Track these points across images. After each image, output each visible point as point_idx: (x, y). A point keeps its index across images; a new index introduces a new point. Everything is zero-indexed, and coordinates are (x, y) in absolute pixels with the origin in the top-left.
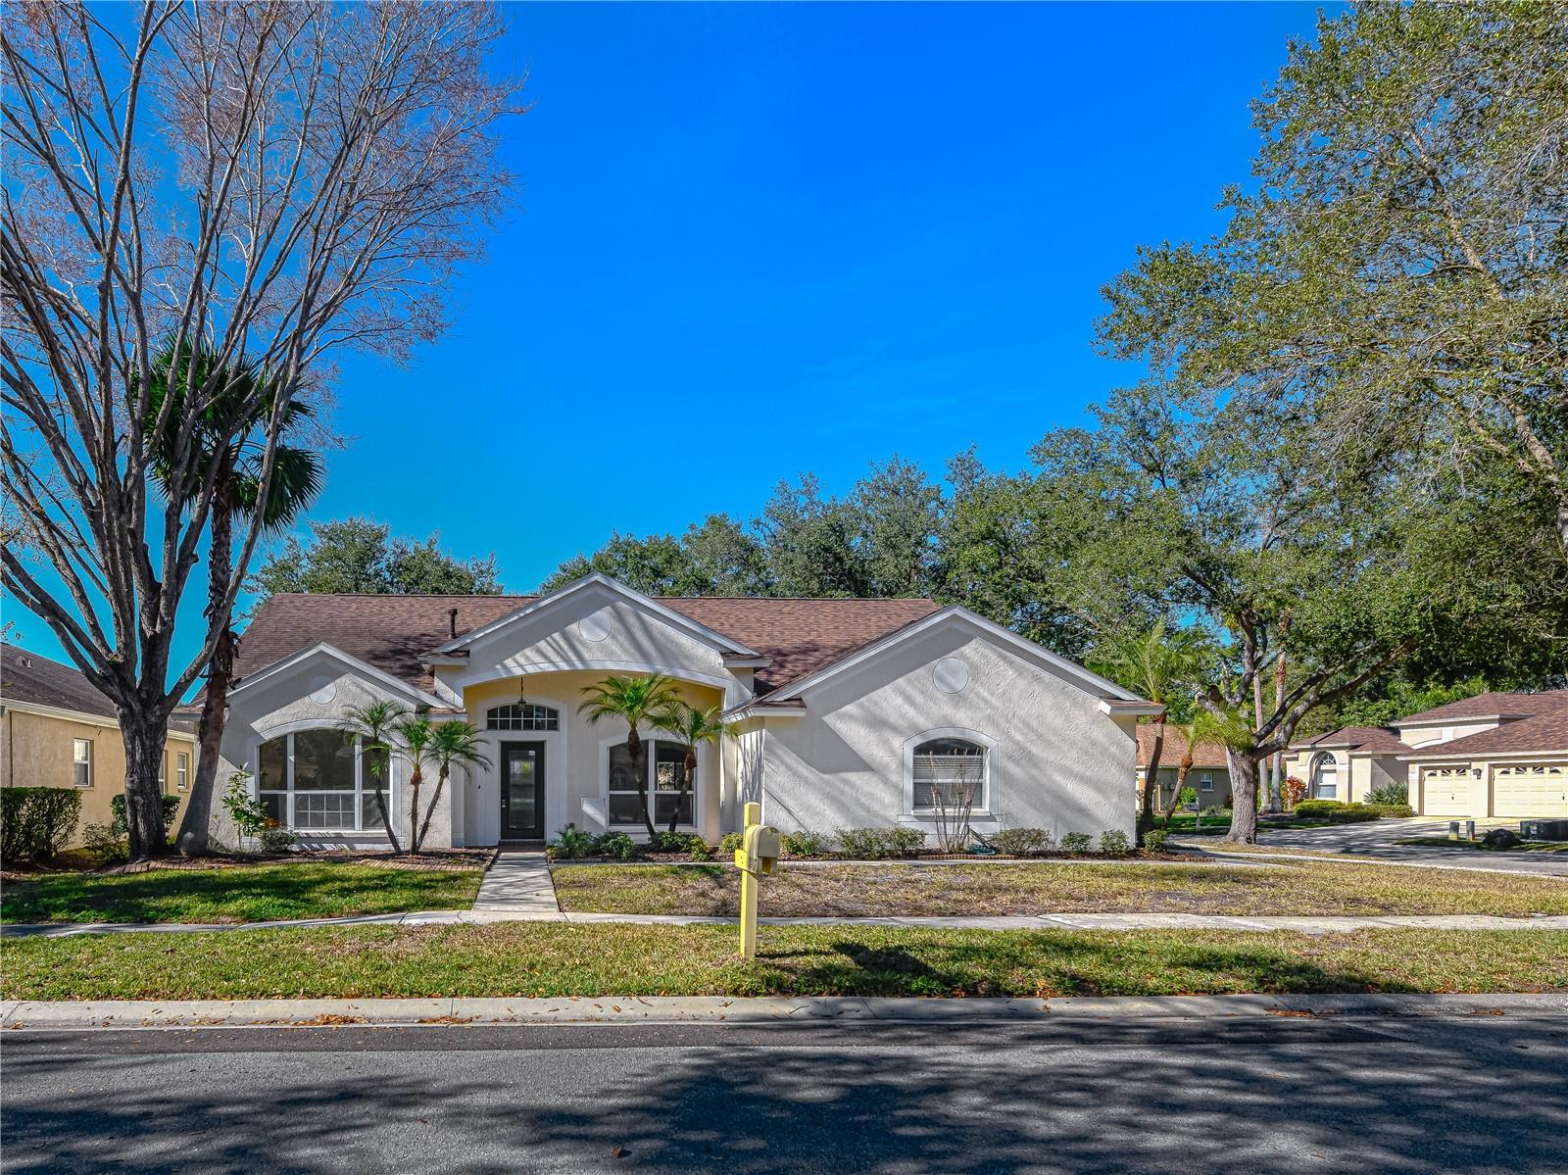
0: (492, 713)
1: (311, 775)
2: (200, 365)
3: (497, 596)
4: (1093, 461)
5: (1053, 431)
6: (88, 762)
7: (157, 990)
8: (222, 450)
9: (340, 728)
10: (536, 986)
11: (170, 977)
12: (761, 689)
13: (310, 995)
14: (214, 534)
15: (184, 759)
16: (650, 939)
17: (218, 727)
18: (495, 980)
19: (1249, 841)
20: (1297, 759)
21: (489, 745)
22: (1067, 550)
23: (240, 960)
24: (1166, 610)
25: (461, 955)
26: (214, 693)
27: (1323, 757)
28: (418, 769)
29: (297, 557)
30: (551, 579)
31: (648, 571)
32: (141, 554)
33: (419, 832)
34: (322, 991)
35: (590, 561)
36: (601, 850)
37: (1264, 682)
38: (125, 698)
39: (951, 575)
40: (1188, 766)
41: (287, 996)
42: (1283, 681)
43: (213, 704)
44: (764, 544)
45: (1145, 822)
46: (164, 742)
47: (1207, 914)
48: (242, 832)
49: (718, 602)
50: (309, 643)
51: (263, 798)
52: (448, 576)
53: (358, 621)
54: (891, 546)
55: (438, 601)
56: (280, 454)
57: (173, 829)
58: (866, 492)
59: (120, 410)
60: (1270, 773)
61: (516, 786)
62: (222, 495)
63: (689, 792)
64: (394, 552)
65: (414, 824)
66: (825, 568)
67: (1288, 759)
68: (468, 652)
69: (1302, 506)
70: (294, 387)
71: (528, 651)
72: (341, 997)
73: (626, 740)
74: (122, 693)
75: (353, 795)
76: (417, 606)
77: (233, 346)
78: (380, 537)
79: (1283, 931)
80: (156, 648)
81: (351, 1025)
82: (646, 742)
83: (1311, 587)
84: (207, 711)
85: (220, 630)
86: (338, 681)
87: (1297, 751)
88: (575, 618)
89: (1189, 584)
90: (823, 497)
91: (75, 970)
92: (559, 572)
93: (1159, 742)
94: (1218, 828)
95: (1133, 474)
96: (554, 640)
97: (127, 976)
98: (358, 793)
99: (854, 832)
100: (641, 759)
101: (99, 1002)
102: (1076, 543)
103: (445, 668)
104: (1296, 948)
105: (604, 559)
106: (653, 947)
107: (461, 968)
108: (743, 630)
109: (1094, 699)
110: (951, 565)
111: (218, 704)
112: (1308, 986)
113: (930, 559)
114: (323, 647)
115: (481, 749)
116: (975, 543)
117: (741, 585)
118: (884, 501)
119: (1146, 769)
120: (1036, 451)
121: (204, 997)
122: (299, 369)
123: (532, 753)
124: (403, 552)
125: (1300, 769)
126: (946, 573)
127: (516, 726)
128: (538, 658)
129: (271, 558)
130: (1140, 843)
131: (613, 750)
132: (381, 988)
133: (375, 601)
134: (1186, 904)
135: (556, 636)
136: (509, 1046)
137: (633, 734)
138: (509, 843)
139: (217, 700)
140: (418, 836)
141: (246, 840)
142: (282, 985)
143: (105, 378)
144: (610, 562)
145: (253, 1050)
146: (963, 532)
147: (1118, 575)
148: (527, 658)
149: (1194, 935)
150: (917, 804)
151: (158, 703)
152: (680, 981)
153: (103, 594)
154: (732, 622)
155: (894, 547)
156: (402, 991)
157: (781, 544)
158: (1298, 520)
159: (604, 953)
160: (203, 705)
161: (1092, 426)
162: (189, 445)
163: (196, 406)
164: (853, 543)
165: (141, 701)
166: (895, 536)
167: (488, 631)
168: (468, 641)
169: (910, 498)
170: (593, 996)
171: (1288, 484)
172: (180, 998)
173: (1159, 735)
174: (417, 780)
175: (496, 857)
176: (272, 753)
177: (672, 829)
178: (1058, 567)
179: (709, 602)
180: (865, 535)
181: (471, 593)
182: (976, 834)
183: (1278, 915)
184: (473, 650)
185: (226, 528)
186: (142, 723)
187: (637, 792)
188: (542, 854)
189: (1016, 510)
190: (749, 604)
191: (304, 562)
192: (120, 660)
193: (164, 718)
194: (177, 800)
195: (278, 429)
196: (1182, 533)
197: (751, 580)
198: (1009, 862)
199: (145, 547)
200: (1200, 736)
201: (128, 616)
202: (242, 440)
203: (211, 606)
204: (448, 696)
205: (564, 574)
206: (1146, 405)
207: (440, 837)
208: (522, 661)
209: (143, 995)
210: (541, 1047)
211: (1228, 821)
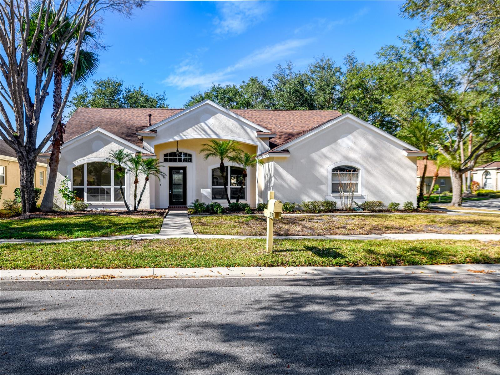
0: (165, 155)
1: (92, 180)
2: (49, 17)
3: (167, 108)
4: (399, 57)
5: (384, 46)
6: (4, 175)
7: (36, 266)
8: (58, 50)
9: (105, 161)
10: (186, 264)
11: (41, 260)
12: (272, 146)
13: (97, 267)
14: (55, 84)
15: (42, 174)
16: (231, 245)
17: (57, 161)
18: (170, 261)
19: (460, 205)
20: (476, 173)
21: (165, 168)
22: (390, 92)
23: (69, 253)
24: (427, 116)
25: (156, 251)
26: (56, 147)
27: (487, 173)
28: (136, 177)
29: (87, 93)
30: (188, 102)
31: (226, 99)
32: (26, 92)
33: (137, 203)
34: (102, 266)
35: (203, 95)
36: (210, 210)
37: (464, 144)
38: (20, 149)
39: (345, 101)
40: (437, 176)
41: (88, 268)
42: (471, 143)
43: (55, 152)
44: (272, 89)
45: (420, 198)
46: (35, 167)
47: (445, 234)
48: (66, 203)
49: (255, 111)
50: (92, 127)
51: (75, 189)
52: (147, 101)
53: (112, 119)
54: (321, 89)
55: (143, 111)
56: (81, 53)
57: (39, 202)
58: (312, 68)
59: (18, 35)
60: (466, 179)
61: (175, 184)
62: (58, 69)
63: (244, 187)
64: (126, 91)
65: (135, 199)
66: (296, 98)
67: (474, 174)
68: (156, 131)
69: (478, 76)
70: (87, 26)
72: (109, 268)
73: (219, 166)
74: (19, 147)
75: (110, 188)
76: (135, 113)
77: (63, 10)
78: (120, 85)
79: (474, 240)
80: (32, 131)
81: (114, 279)
82: (227, 167)
83: (482, 107)
84: (52, 154)
85: (58, 122)
87: (477, 170)
89: (436, 106)
90: (295, 70)
91: (3, 258)
92: (191, 99)
93: (426, 166)
94: (447, 200)
95: (414, 63)
97: (24, 260)
98: (113, 187)
99: (309, 202)
100: (225, 174)
101: (14, 270)
102: (393, 89)
103: (147, 137)
104: (478, 246)
105: (209, 94)
106: (232, 248)
107: (157, 256)
108: (265, 123)
109: (401, 150)
110: (345, 97)
111: (57, 152)
112: (483, 261)
113: (337, 95)
114: (99, 129)
115: (161, 169)
116: (354, 89)
117: (263, 104)
118: (319, 72)
119: (420, 177)
120: (378, 53)
121: (55, 268)
122: (89, 19)
123: (182, 171)
124: (129, 91)
125: (478, 177)
126: (343, 100)
127: (175, 160)
129: (76, 93)
130: (419, 207)
131: (214, 170)
132: (125, 264)
133: (119, 111)
134: (436, 230)
136: (177, 287)
137: (222, 164)
138: (172, 207)
139: (56, 150)
140: (137, 204)
141: (67, 206)
142: (86, 263)
143: (12, 23)
144: (211, 95)
145: (76, 289)
146: (350, 84)
147: (410, 102)
149: (440, 242)
150: (333, 191)
151: (33, 151)
152: (243, 261)
153: (11, 108)
154: (260, 119)
155: (323, 90)
156: (134, 265)
157: (279, 89)
158: (477, 81)
159: (213, 250)
160: (51, 152)
161: (399, 44)
162: (45, 49)
163: (48, 33)
164: (307, 89)
165: (26, 151)
166: (324, 86)
168: (157, 126)
169: (329, 71)
170: (209, 267)
171: (473, 67)
172: (46, 268)
173: (425, 164)
174: (136, 182)
175: (168, 212)
176: (78, 171)
177: (237, 201)
178: (387, 98)
179: (251, 111)
180: (312, 85)
181: (156, 107)
182: (356, 203)
183: (471, 234)
184: (158, 130)
185: (60, 82)
186: (27, 160)
187: (223, 187)
188: (185, 212)
189: (370, 76)
190: (267, 112)
191: (89, 95)
192: (18, 134)
193: (35, 157)
194: (40, 190)
195: (81, 42)
196: (433, 86)
197: (267, 103)
198: (369, 214)
199: (28, 89)
200: (442, 165)
201: (21, 117)
202: (66, 47)
203: (54, 113)
204: (148, 149)
205: (193, 100)
206: (419, 36)
207: (145, 205)
209: (31, 267)
210: (189, 287)
211: (451, 198)
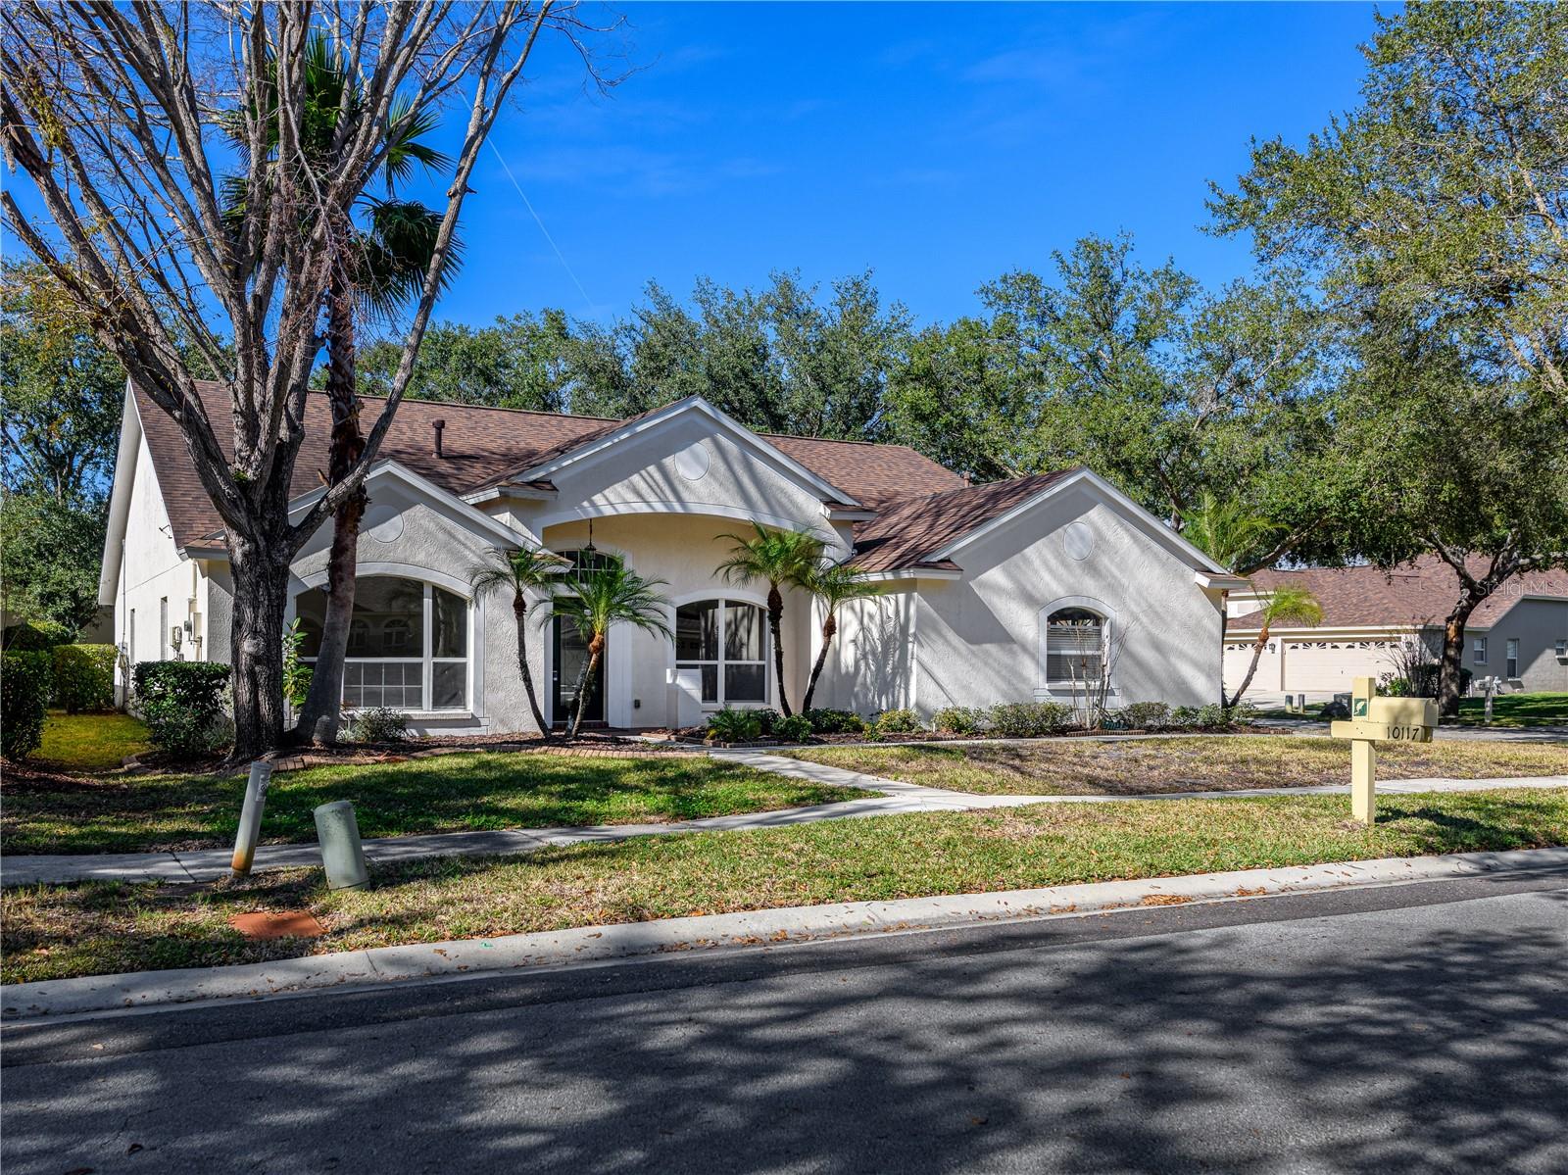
9: (408, 575)
68: (551, 484)
71: (618, 487)
75: (421, 665)
82: (716, 603)
86: (407, 513)
88: (671, 451)
96: (648, 473)
98: (428, 661)
109: (1189, 571)
114: (394, 469)
128: (630, 497)
131: (684, 610)
135: (652, 469)
148: (619, 495)
150: (1052, 676)
151: (285, 537)
167: (576, 459)
168: (554, 469)
184: (557, 482)
192: (250, 476)
208: (612, 498)
